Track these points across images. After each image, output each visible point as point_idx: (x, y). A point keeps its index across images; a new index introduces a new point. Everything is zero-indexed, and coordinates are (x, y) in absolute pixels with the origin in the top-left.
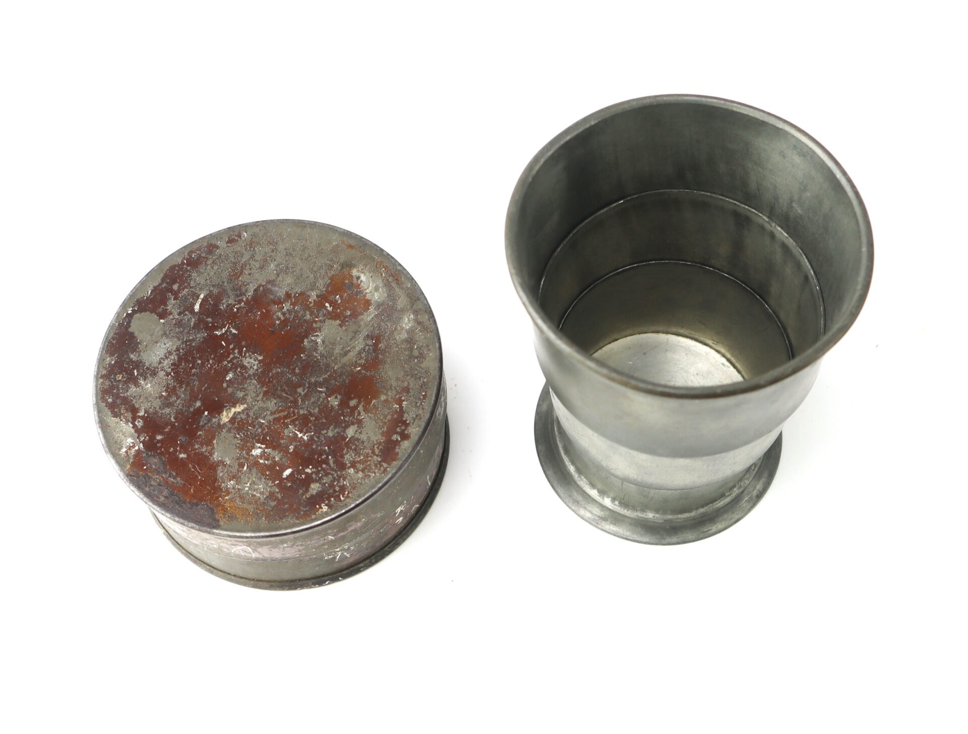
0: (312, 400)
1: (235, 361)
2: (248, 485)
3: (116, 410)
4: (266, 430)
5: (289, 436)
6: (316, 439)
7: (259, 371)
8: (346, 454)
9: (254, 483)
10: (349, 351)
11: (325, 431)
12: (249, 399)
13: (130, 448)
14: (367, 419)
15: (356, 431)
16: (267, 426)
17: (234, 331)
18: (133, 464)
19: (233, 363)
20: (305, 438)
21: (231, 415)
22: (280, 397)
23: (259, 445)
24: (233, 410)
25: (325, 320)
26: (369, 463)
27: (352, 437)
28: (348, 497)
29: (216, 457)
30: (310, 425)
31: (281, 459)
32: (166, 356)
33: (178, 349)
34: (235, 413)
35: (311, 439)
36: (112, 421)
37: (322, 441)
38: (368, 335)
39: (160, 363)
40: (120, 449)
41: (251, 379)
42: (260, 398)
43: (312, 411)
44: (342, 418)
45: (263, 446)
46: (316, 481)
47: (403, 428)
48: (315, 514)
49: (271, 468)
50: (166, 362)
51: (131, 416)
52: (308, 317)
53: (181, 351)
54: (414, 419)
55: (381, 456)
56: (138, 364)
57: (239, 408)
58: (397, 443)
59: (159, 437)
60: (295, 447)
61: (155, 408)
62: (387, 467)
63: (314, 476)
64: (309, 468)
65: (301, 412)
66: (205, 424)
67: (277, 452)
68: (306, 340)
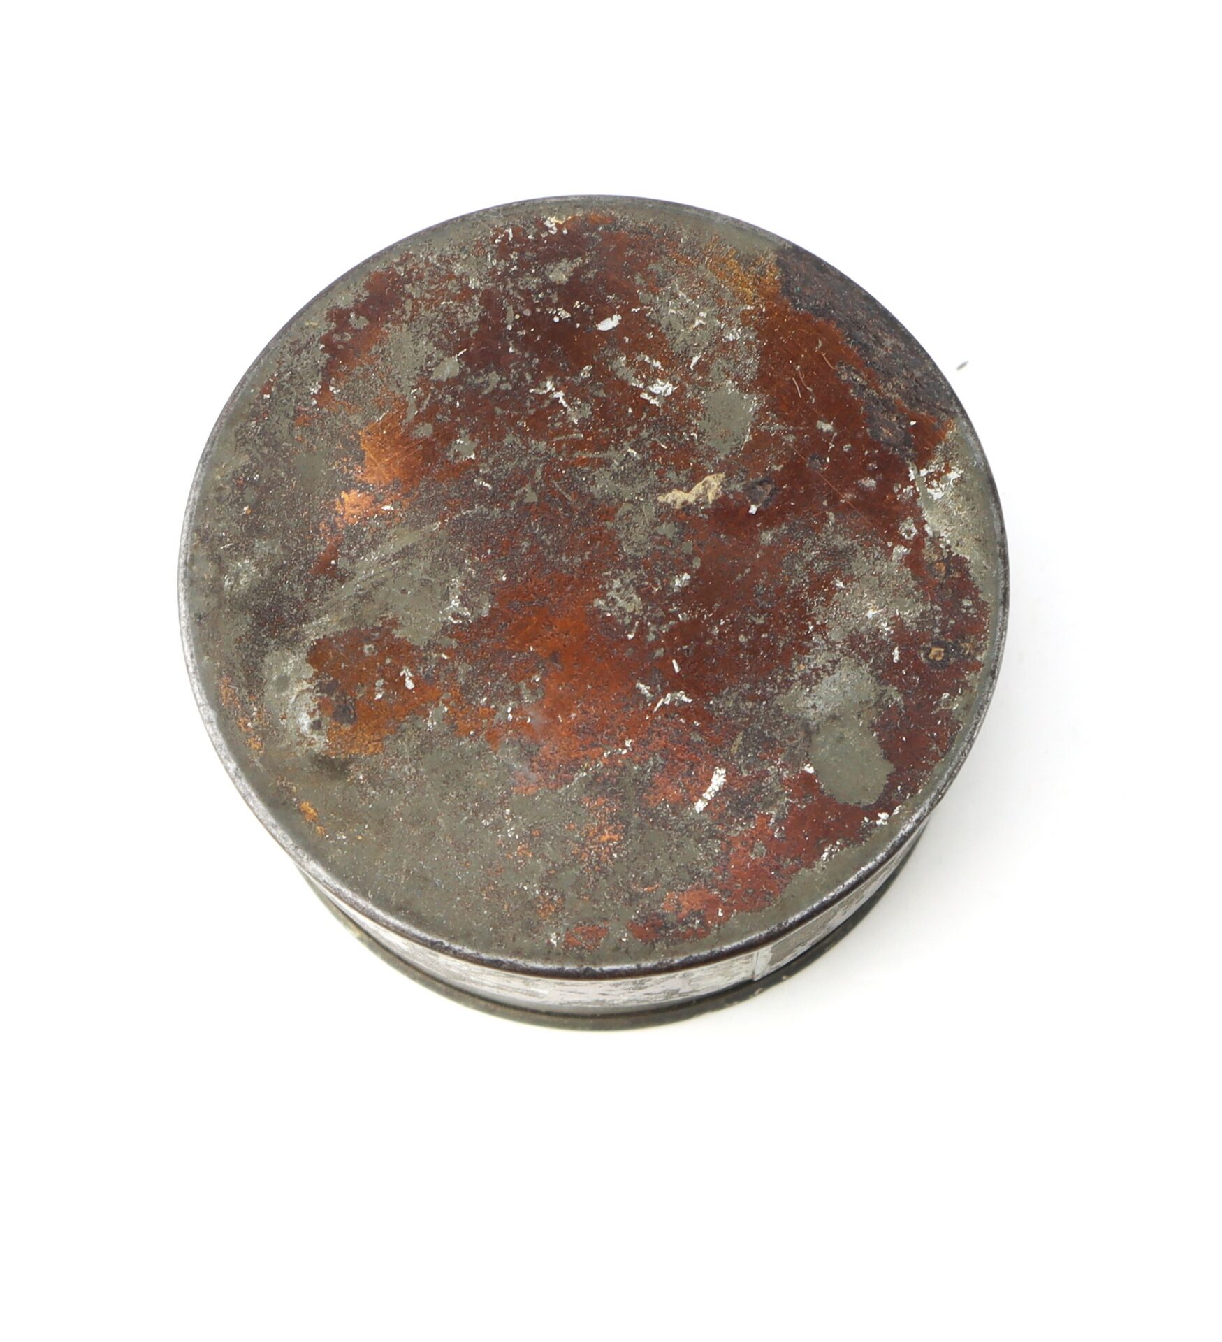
0: (510, 465)
1: (660, 613)
2: (697, 323)
3: (957, 575)
4: (629, 429)
5: (584, 400)
6: (528, 377)
7: (610, 573)
8: (473, 323)
9: (686, 323)
10: (395, 557)
11: (503, 387)
12: (649, 513)
13: (939, 476)
14: (405, 383)
15: (437, 365)
16: (626, 439)
17: (644, 689)
18: (937, 439)
19: (665, 610)
20: (549, 385)
21: (698, 488)
22: (580, 495)
23: (653, 402)
24: (691, 498)
25: (425, 650)
26: (433, 287)
27: (450, 355)
28: (498, 231)
29: (752, 404)
30: (532, 412)
31: (614, 357)
32: (818, 675)
33: (788, 684)
34: (689, 490)
35: (538, 381)
36: (969, 553)
37: (515, 368)
38: (342, 580)
39: (835, 662)
40: (961, 480)
41: (635, 558)
42: (628, 507)
43: (518, 441)
44: (458, 404)
45: (645, 396)
46: (553, 286)
47: (337, 337)
48: (574, 219)
49: (640, 345)
50: (820, 661)
51: (923, 551)
52: (463, 669)
53: (779, 679)
54: (307, 347)
55: (403, 294)
56: (886, 673)
57: (677, 497)
58: (361, 309)
59: (870, 483)
60: (576, 373)
61: (865, 555)
62: (398, 264)
63: (555, 299)
64: (560, 318)
65: (542, 445)
66: (761, 483)
67: (619, 374)
68: (485, 614)
